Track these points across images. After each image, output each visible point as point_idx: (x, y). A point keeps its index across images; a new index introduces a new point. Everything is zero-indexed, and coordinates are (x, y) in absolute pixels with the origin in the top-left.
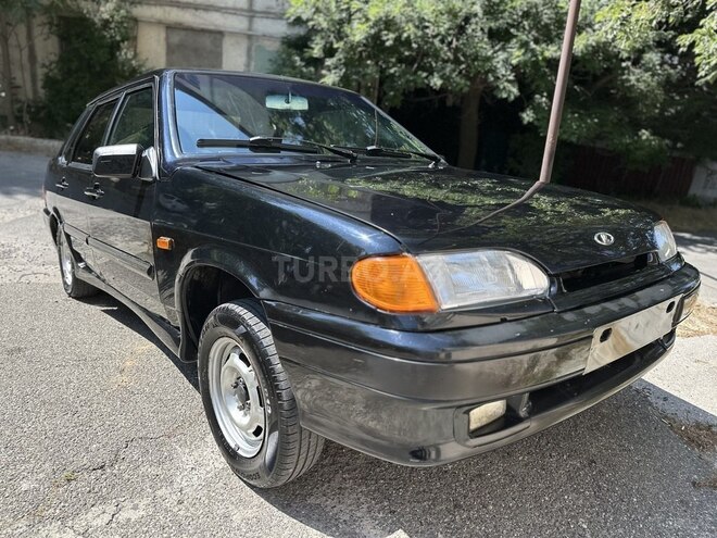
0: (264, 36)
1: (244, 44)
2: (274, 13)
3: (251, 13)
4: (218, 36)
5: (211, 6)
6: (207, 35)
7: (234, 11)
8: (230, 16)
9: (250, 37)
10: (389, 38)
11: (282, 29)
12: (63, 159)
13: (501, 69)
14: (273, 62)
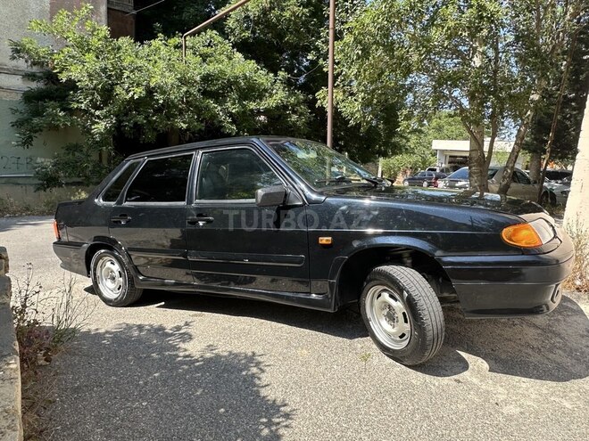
0: (1, 88)
2: (8, 69)
11: (17, 82)
12: (101, 200)
13: (222, 116)
14: (14, 111)
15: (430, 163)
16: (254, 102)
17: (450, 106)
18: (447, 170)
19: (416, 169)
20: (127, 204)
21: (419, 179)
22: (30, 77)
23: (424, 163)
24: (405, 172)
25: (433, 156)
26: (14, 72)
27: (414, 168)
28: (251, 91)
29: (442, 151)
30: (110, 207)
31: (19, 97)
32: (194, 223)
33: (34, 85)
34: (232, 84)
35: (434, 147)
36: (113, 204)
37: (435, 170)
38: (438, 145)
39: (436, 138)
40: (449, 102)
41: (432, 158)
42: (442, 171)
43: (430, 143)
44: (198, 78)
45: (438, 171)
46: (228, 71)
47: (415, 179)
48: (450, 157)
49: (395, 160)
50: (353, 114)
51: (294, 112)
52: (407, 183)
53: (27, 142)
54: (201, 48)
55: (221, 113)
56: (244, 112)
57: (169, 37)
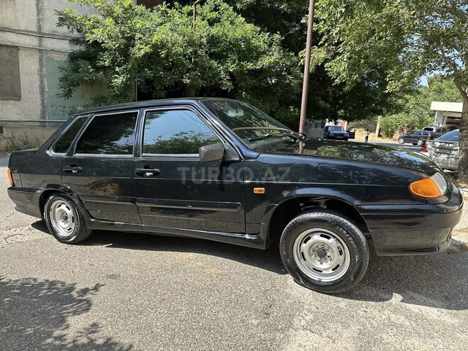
0: (53, 50)
1: (37, 56)
2: (59, 36)
3: (40, 35)
4: (14, 50)
5: (7, 28)
6: (5, 49)
7: (26, 33)
8: (23, 36)
9: (40, 51)
10: (163, 53)
11: (65, 46)
12: (53, 152)
13: (223, 75)
14: (62, 69)
15: (428, 123)
16: (252, 62)
17: (444, 67)
18: (444, 130)
19: (413, 128)
20: (77, 155)
21: (414, 137)
22: (75, 41)
23: (421, 122)
24: (402, 130)
25: (431, 116)
26: (63, 38)
27: (411, 127)
28: (251, 53)
29: (441, 112)
30: (61, 158)
31: (65, 58)
32: (142, 174)
33: (77, 48)
34: (233, 46)
35: (432, 108)
36: (63, 155)
37: (432, 130)
38: (436, 106)
39: (435, 100)
40: (443, 63)
41: (430, 119)
42: (438, 131)
43: (429, 105)
44: (204, 40)
45: (434, 131)
46: (230, 34)
47: (411, 137)
48: (448, 117)
49: (392, 118)
50: (339, 74)
51: (290, 73)
52: (402, 141)
53: (68, 94)
54: (208, 14)
55: (222, 72)
56: (242, 72)
57: (183, 5)
